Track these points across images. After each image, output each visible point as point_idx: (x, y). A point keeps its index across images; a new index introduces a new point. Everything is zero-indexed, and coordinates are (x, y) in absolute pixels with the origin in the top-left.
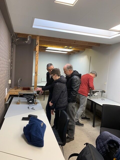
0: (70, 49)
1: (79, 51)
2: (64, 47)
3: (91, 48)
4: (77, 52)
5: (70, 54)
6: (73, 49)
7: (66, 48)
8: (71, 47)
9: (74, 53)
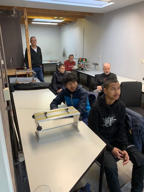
0: (61, 19)
1: (70, 22)
2: (53, 18)
3: (84, 18)
4: (68, 23)
5: (61, 25)
6: (64, 19)
7: (56, 19)
8: (61, 18)
9: (66, 24)
